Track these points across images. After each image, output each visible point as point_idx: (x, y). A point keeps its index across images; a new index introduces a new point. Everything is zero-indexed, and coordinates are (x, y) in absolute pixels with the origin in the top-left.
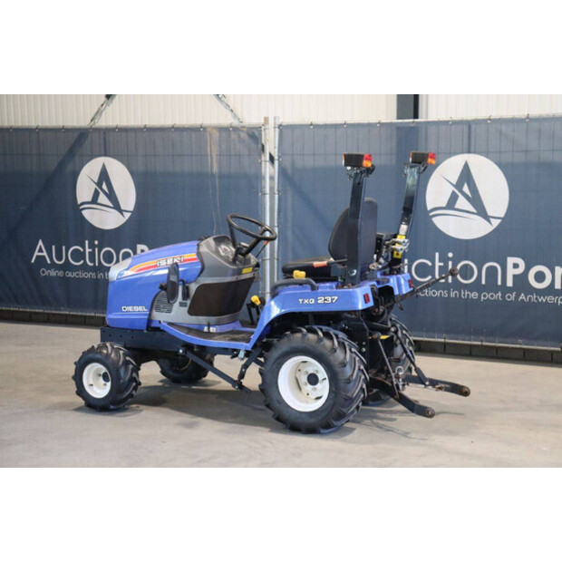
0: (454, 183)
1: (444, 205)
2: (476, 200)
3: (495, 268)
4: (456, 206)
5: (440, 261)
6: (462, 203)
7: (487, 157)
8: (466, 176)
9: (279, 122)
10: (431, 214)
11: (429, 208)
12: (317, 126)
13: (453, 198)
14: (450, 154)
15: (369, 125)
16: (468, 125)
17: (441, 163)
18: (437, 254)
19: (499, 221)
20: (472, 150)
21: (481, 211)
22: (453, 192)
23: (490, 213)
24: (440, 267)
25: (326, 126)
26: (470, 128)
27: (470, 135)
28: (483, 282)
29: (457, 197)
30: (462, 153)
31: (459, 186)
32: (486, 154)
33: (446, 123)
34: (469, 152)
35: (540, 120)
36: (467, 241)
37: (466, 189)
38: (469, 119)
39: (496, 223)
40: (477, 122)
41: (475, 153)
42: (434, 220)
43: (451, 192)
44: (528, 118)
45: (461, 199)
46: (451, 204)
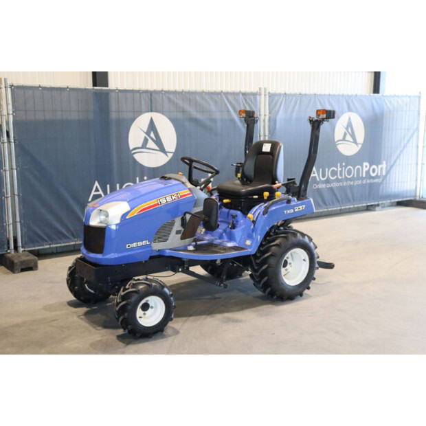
0: (145, 131)
1: (140, 146)
2: (158, 142)
4: (148, 146)
7: (163, 114)
8: (152, 126)
9: (9, 83)
10: (133, 152)
11: (131, 148)
12: (45, 88)
13: (146, 141)
14: (141, 113)
16: (151, 94)
18: (138, 179)
19: (172, 154)
20: (153, 109)
21: (162, 149)
22: (145, 137)
23: (167, 150)
25: (52, 89)
27: (152, 100)
29: (148, 140)
30: (148, 112)
31: (148, 133)
32: (162, 112)
34: (152, 111)
35: (189, 93)
36: (154, 168)
37: (152, 135)
38: (151, 90)
39: (170, 155)
40: (156, 92)
41: (156, 111)
42: (134, 156)
44: (183, 91)
45: (150, 141)
46: (144, 145)
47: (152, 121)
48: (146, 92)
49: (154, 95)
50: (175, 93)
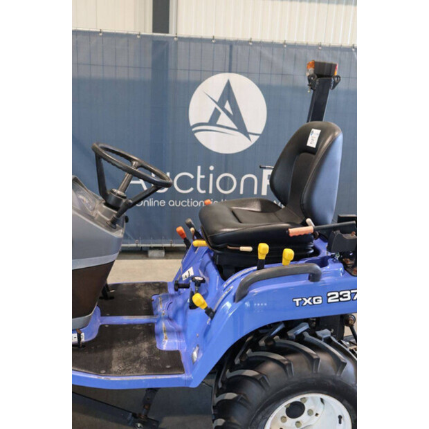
0: (217, 101)
1: (207, 120)
2: (237, 117)
3: (252, 180)
4: (218, 123)
5: (201, 174)
6: (224, 119)
7: (248, 77)
8: (228, 94)
10: (194, 129)
13: (216, 115)
14: (213, 73)
15: (128, 36)
16: (231, 45)
17: (204, 80)
18: (199, 168)
19: (258, 137)
21: (241, 128)
22: (216, 109)
23: (249, 130)
24: (201, 179)
26: (231, 47)
28: (241, 192)
29: (219, 113)
30: (224, 72)
31: (221, 103)
32: (247, 74)
33: (208, 41)
34: (230, 71)
35: (295, 46)
36: (227, 155)
37: (227, 106)
38: (232, 39)
39: (254, 139)
40: (238, 43)
42: (197, 135)
43: (213, 109)
44: (285, 44)
45: (223, 115)
46: (213, 120)
47: (228, 86)
48: (224, 42)
49: (235, 47)
50: (271, 45)
